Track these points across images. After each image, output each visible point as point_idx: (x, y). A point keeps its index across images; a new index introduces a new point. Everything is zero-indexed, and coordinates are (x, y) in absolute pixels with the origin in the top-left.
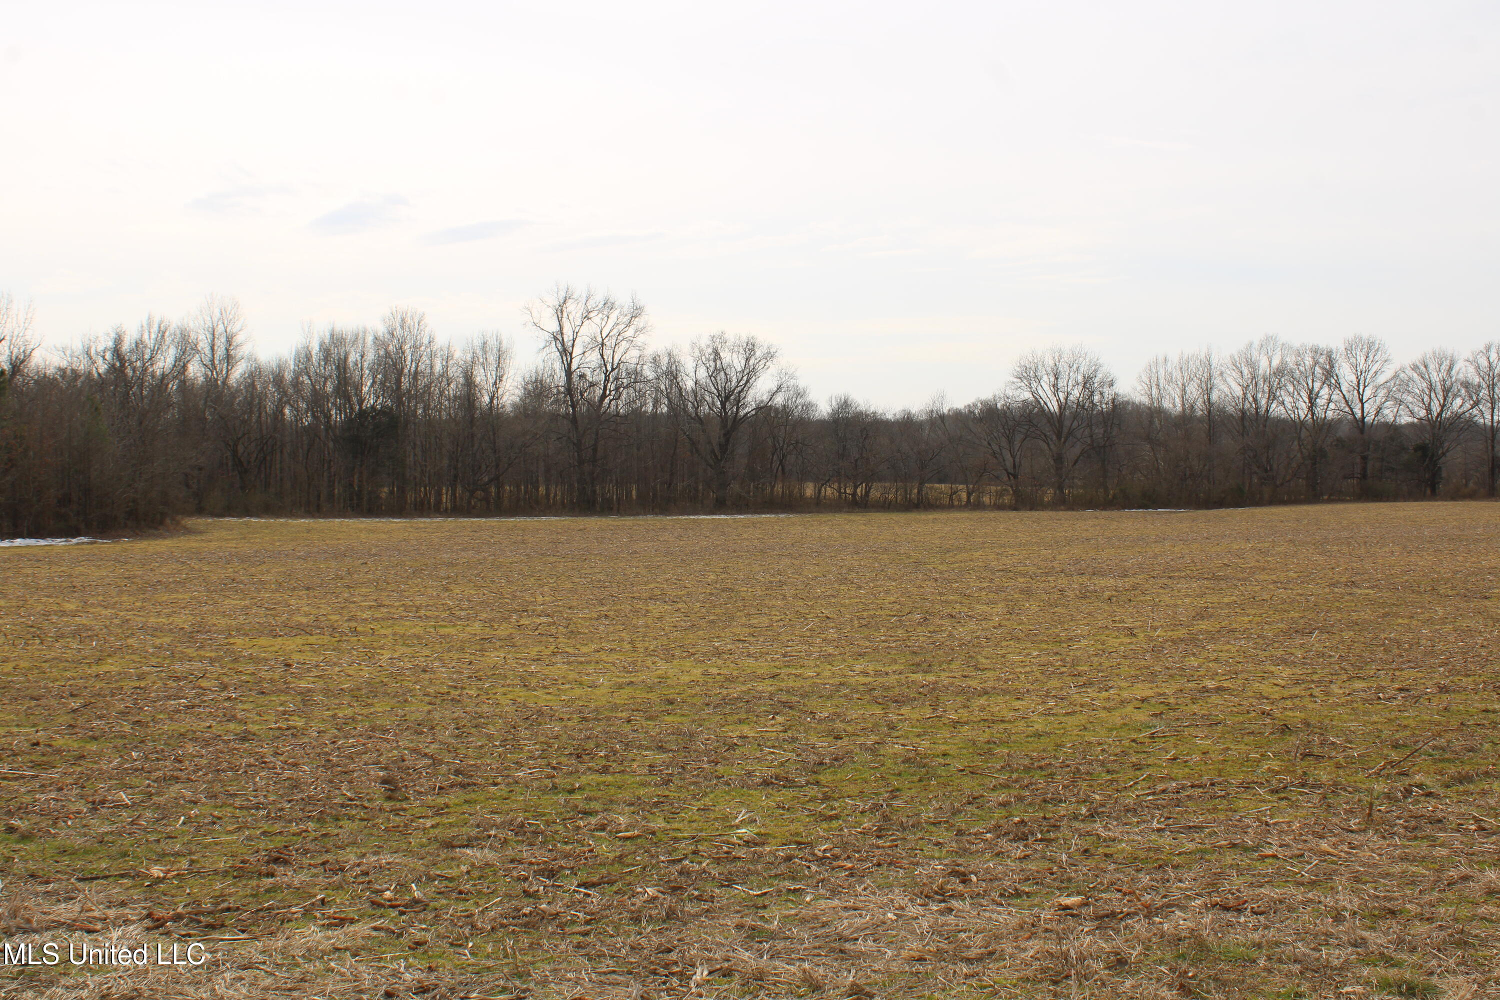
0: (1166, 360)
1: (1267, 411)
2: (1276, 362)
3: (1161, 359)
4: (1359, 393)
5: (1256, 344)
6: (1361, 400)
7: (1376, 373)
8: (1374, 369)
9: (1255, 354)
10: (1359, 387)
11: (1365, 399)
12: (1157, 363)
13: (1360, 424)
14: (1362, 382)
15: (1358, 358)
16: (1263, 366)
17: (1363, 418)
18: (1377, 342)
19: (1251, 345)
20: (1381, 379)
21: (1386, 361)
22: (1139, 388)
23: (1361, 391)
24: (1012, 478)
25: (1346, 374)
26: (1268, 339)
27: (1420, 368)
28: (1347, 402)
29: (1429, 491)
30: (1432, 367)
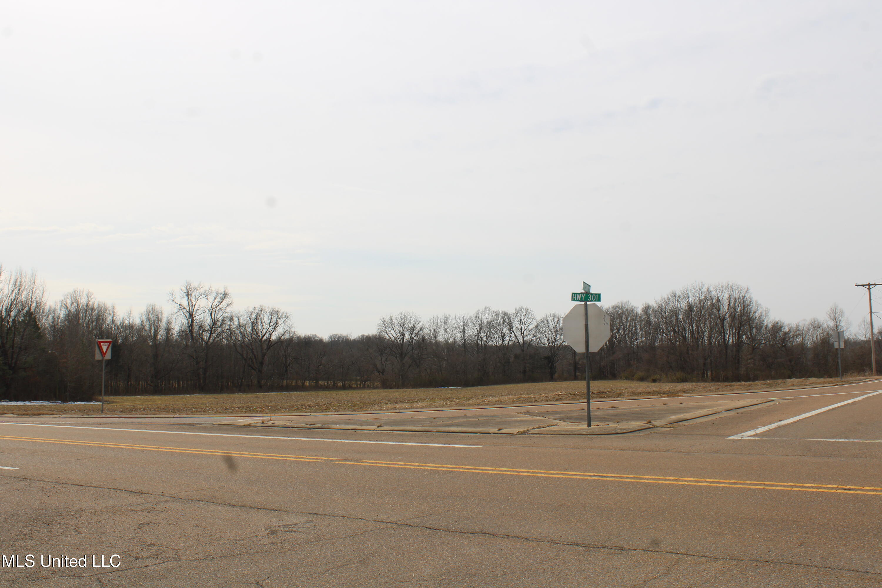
2: (489, 319)
5: (481, 310)
6: (523, 336)
7: (529, 324)
9: (481, 316)
11: (524, 336)
13: (522, 347)
14: (523, 328)
15: (521, 317)
16: (484, 321)
17: (523, 344)
18: (529, 310)
19: (478, 311)
20: (531, 327)
21: (533, 319)
23: (522, 332)
24: (381, 374)
25: (516, 325)
26: (486, 308)
27: (545, 321)
28: (516, 337)
29: (550, 378)
30: (550, 321)
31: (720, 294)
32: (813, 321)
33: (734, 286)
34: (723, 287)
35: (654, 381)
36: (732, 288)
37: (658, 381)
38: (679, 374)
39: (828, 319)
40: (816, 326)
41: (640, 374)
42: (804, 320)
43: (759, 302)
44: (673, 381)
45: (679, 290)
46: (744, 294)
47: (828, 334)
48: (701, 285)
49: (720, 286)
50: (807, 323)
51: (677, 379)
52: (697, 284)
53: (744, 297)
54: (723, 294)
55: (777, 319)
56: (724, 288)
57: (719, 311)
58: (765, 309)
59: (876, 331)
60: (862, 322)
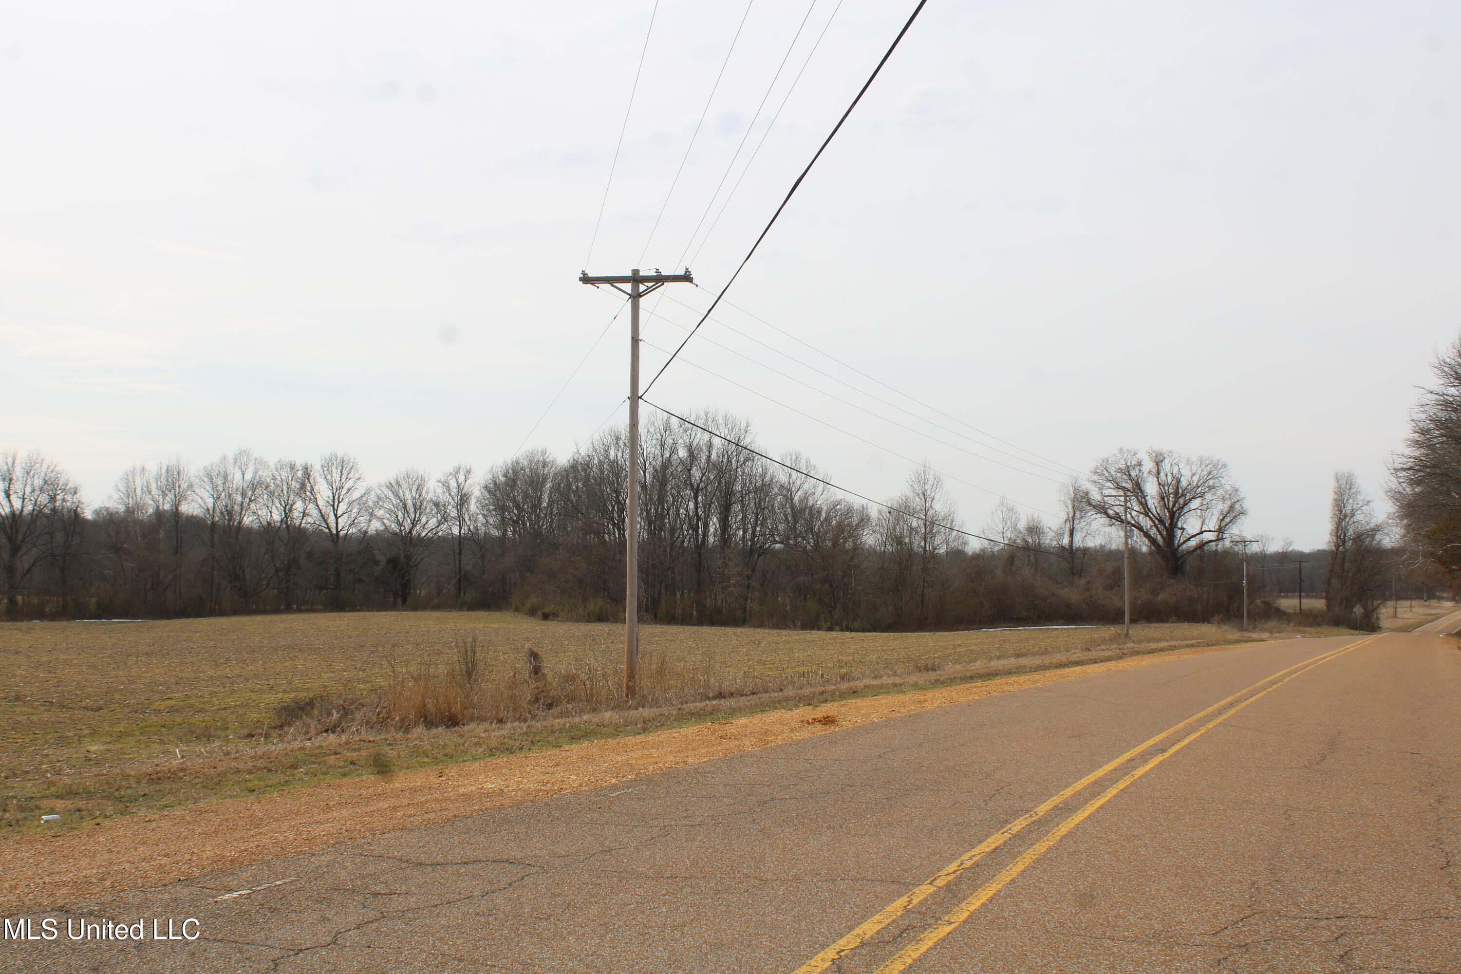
0: (143, 469)
1: (240, 523)
2: (249, 476)
3: (138, 470)
4: (334, 509)
5: (231, 459)
6: (336, 515)
7: (349, 490)
8: (347, 486)
9: (230, 468)
10: (334, 502)
11: (339, 514)
12: (134, 473)
13: (335, 538)
14: (336, 497)
15: (334, 475)
16: (237, 478)
17: (338, 532)
18: (352, 460)
19: (225, 457)
20: (356, 495)
21: (358, 479)
22: (116, 497)
23: (336, 506)
25: (323, 490)
26: (242, 453)
27: (394, 487)
28: (323, 516)
29: (399, 601)
30: (405, 485)
33: (719, 416)
35: (546, 617)
36: (715, 421)
37: (551, 617)
38: (593, 604)
39: (911, 495)
41: (533, 600)
44: (579, 619)
46: (738, 436)
51: (588, 615)
53: (739, 441)
56: (701, 421)
57: (689, 470)
59: (1022, 525)
60: (999, 506)
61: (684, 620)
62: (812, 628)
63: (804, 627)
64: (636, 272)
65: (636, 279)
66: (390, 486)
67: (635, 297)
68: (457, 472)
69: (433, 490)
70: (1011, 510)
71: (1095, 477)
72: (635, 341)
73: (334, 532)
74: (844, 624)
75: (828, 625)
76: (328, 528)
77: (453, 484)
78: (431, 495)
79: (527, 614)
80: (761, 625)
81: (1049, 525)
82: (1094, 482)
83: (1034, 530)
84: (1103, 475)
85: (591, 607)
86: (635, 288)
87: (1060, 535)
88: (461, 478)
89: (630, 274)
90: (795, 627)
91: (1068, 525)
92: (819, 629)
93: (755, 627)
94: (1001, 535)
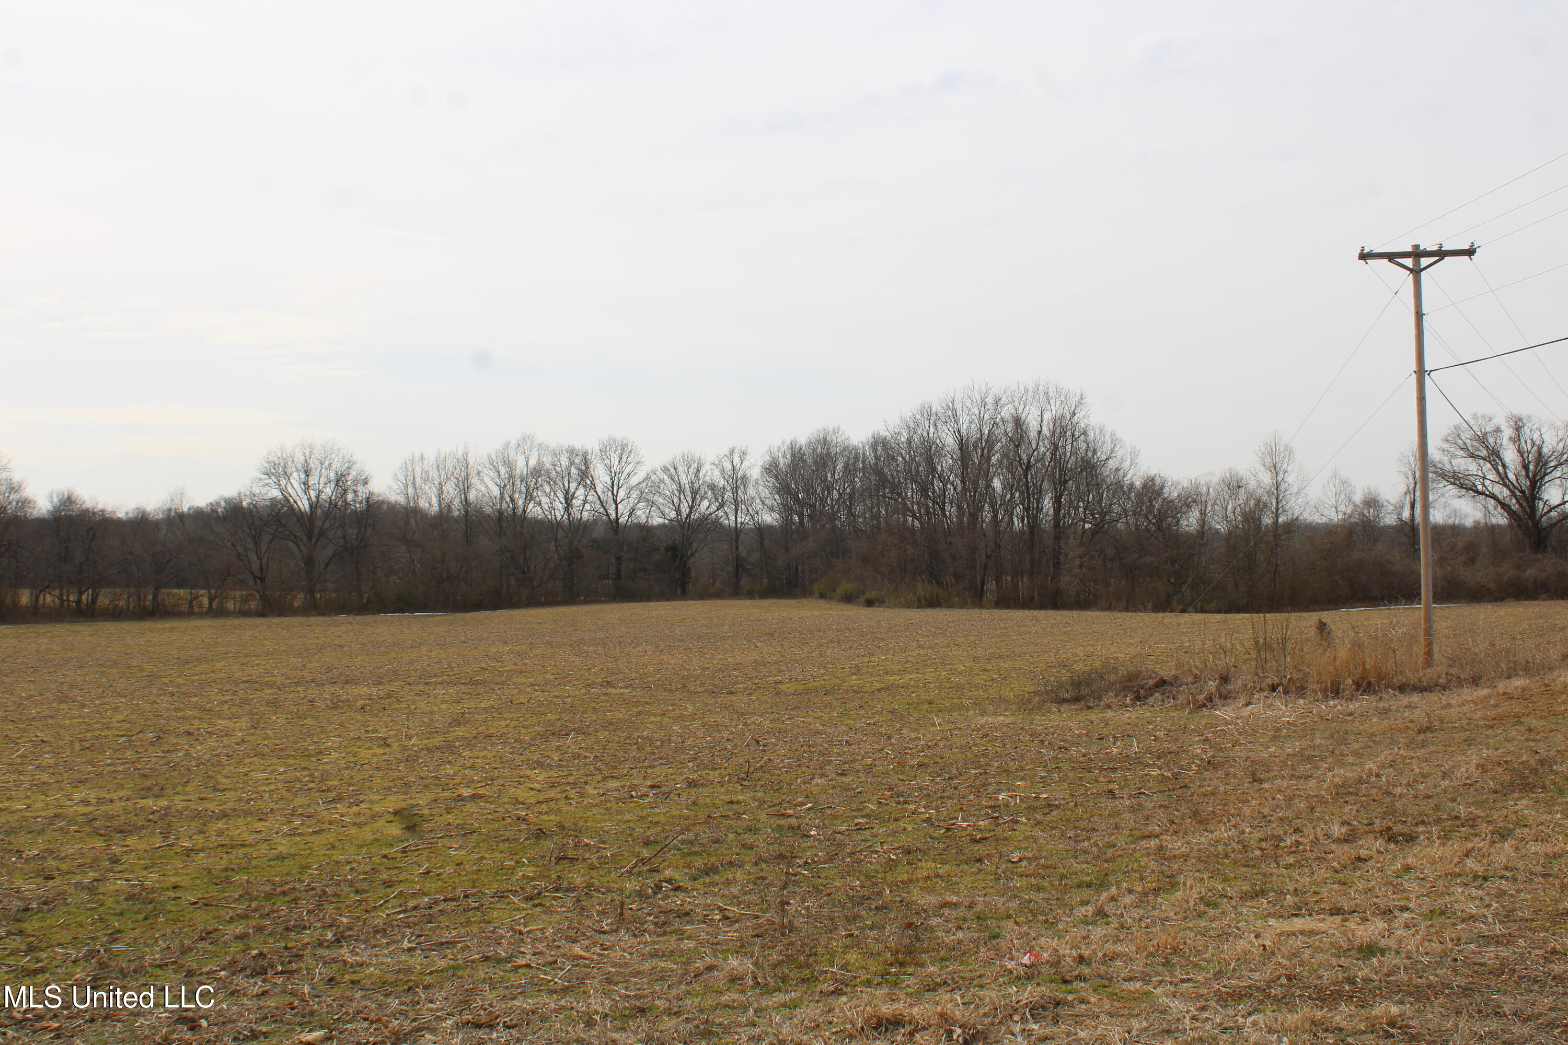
0: (422, 458)
1: (525, 511)
2: (533, 463)
3: (417, 457)
4: (613, 494)
5: (513, 443)
6: (615, 501)
7: (629, 474)
8: (627, 471)
9: (512, 453)
10: (613, 488)
11: (618, 501)
12: (413, 461)
13: (614, 525)
14: (616, 483)
15: (612, 460)
16: (521, 467)
17: (617, 519)
18: (630, 444)
19: (508, 444)
20: (634, 481)
21: (638, 463)
22: (395, 487)
23: (615, 492)
24: (259, 582)
25: (601, 476)
26: (525, 438)
27: (671, 470)
28: (601, 502)
29: (679, 591)
30: (681, 469)
31: (1021, 409)
32: (1228, 475)
33: (1051, 389)
34: (1026, 391)
35: (869, 603)
36: (1046, 393)
37: (877, 603)
38: (924, 589)
39: (1259, 467)
40: (1234, 486)
41: (846, 586)
42: (1210, 474)
43: (1118, 435)
44: (908, 605)
45: (936, 400)
46: (1073, 409)
47: (1258, 501)
48: (983, 388)
49: (1022, 389)
50: (1215, 479)
51: (919, 600)
52: (976, 387)
53: (1074, 414)
54: (1027, 408)
55: (1152, 472)
56: (1030, 394)
57: (1017, 446)
58: (1129, 450)
59: (1358, 498)
60: (1331, 478)
61: (1026, 604)
62: (1164, 611)
63: (1156, 609)
64: (1416, 247)
65: (1417, 253)
66: (665, 470)
67: (1416, 272)
68: (732, 453)
69: (711, 474)
70: (1344, 482)
71: (1446, 446)
72: (1419, 316)
73: (613, 516)
74: (1199, 605)
75: (1181, 607)
76: (608, 515)
77: (728, 466)
78: (708, 479)
79: (839, 601)
80: (1109, 608)
81: (1387, 498)
82: (1443, 451)
83: (1372, 502)
84: (1456, 443)
85: (920, 591)
86: (1417, 262)
87: (1399, 508)
88: (737, 460)
89: (1410, 249)
90: (1145, 609)
91: (1408, 498)
92: (1172, 611)
93: (1102, 609)
94: (1334, 510)
